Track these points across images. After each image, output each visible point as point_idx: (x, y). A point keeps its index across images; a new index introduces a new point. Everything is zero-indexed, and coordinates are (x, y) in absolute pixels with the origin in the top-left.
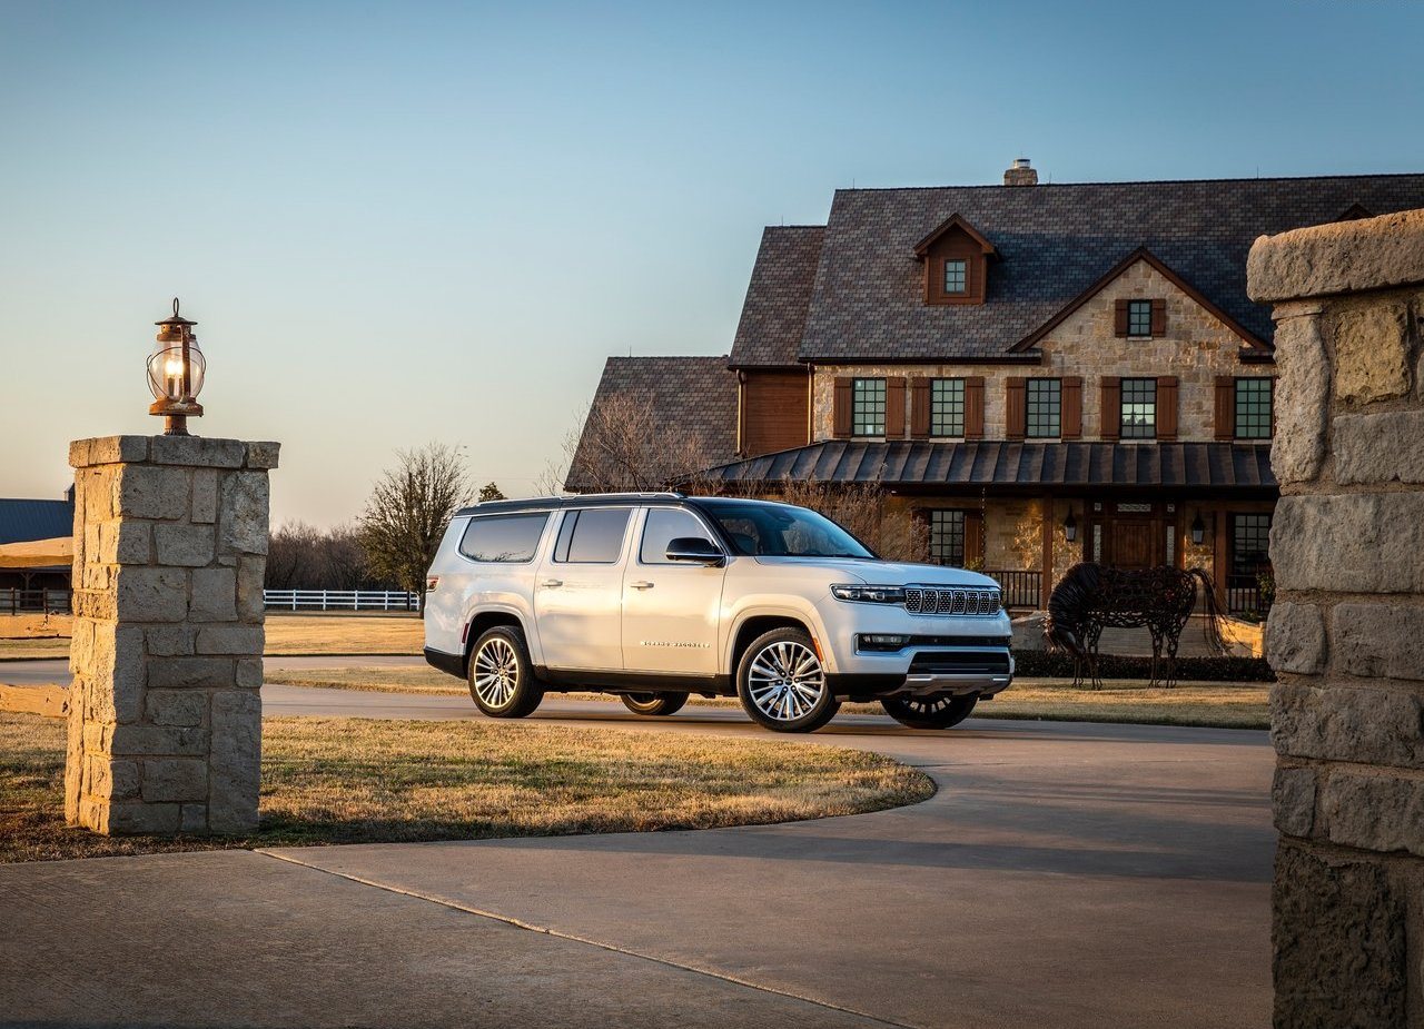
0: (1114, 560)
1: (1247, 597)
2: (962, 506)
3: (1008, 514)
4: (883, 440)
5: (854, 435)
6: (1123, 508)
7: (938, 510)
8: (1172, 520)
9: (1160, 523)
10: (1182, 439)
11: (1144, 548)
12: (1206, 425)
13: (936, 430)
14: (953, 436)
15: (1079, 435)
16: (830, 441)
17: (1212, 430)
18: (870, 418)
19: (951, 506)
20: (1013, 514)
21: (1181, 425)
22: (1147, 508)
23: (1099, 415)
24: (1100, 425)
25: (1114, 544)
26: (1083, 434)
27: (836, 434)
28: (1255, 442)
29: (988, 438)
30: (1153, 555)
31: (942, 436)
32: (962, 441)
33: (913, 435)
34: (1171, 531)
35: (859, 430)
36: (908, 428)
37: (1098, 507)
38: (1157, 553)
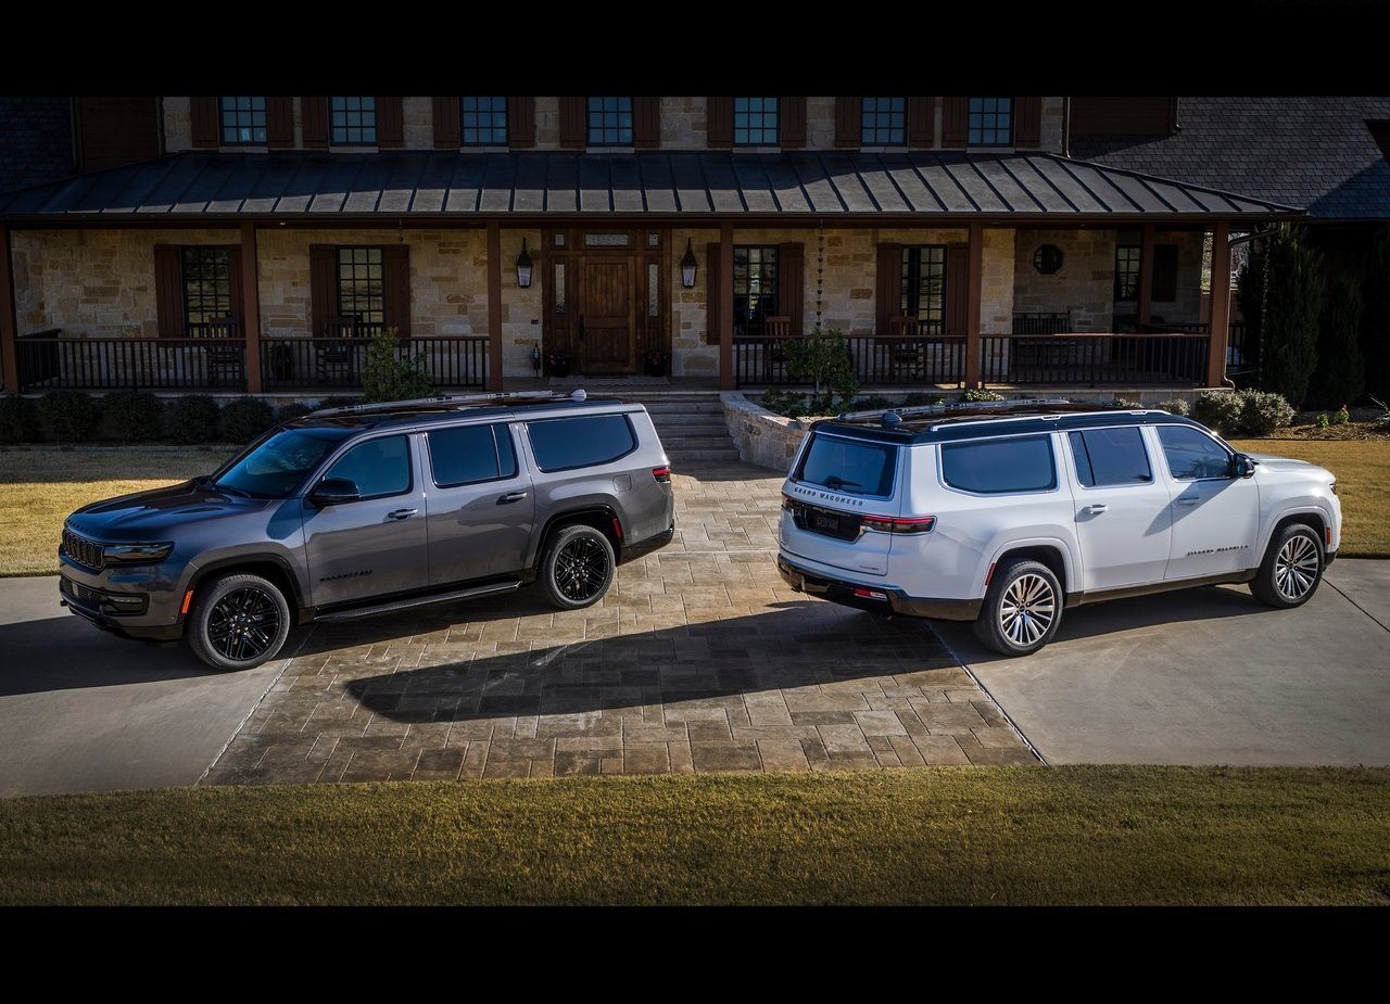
0: (582, 311)
1: (751, 355)
2: (379, 242)
3: (441, 252)
4: (264, 150)
5: (223, 143)
6: (591, 240)
7: (347, 247)
8: (656, 255)
9: (640, 260)
10: (666, 145)
11: (621, 294)
12: (695, 126)
13: (339, 135)
14: (362, 144)
15: (532, 143)
16: (188, 152)
17: (702, 133)
18: (244, 118)
19: (363, 241)
20: (447, 252)
21: (664, 127)
22: (621, 240)
23: (557, 113)
24: (558, 127)
25: (581, 289)
26: (537, 140)
27: (195, 142)
28: (760, 150)
29: (410, 146)
30: (631, 303)
31: (347, 144)
32: (375, 150)
33: (306, 142)
34: (653, 270)
35: (230, 136)
36: (298, 131)
37: (560, 240)
38: (637, 300)
